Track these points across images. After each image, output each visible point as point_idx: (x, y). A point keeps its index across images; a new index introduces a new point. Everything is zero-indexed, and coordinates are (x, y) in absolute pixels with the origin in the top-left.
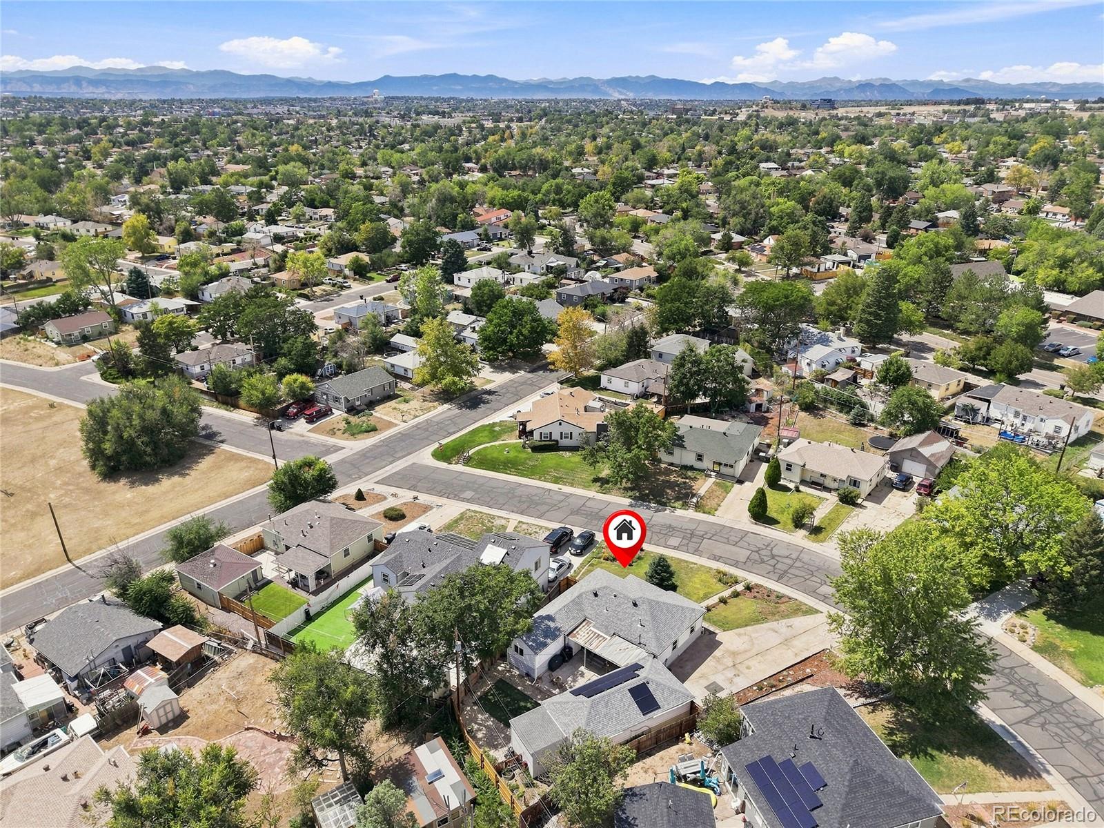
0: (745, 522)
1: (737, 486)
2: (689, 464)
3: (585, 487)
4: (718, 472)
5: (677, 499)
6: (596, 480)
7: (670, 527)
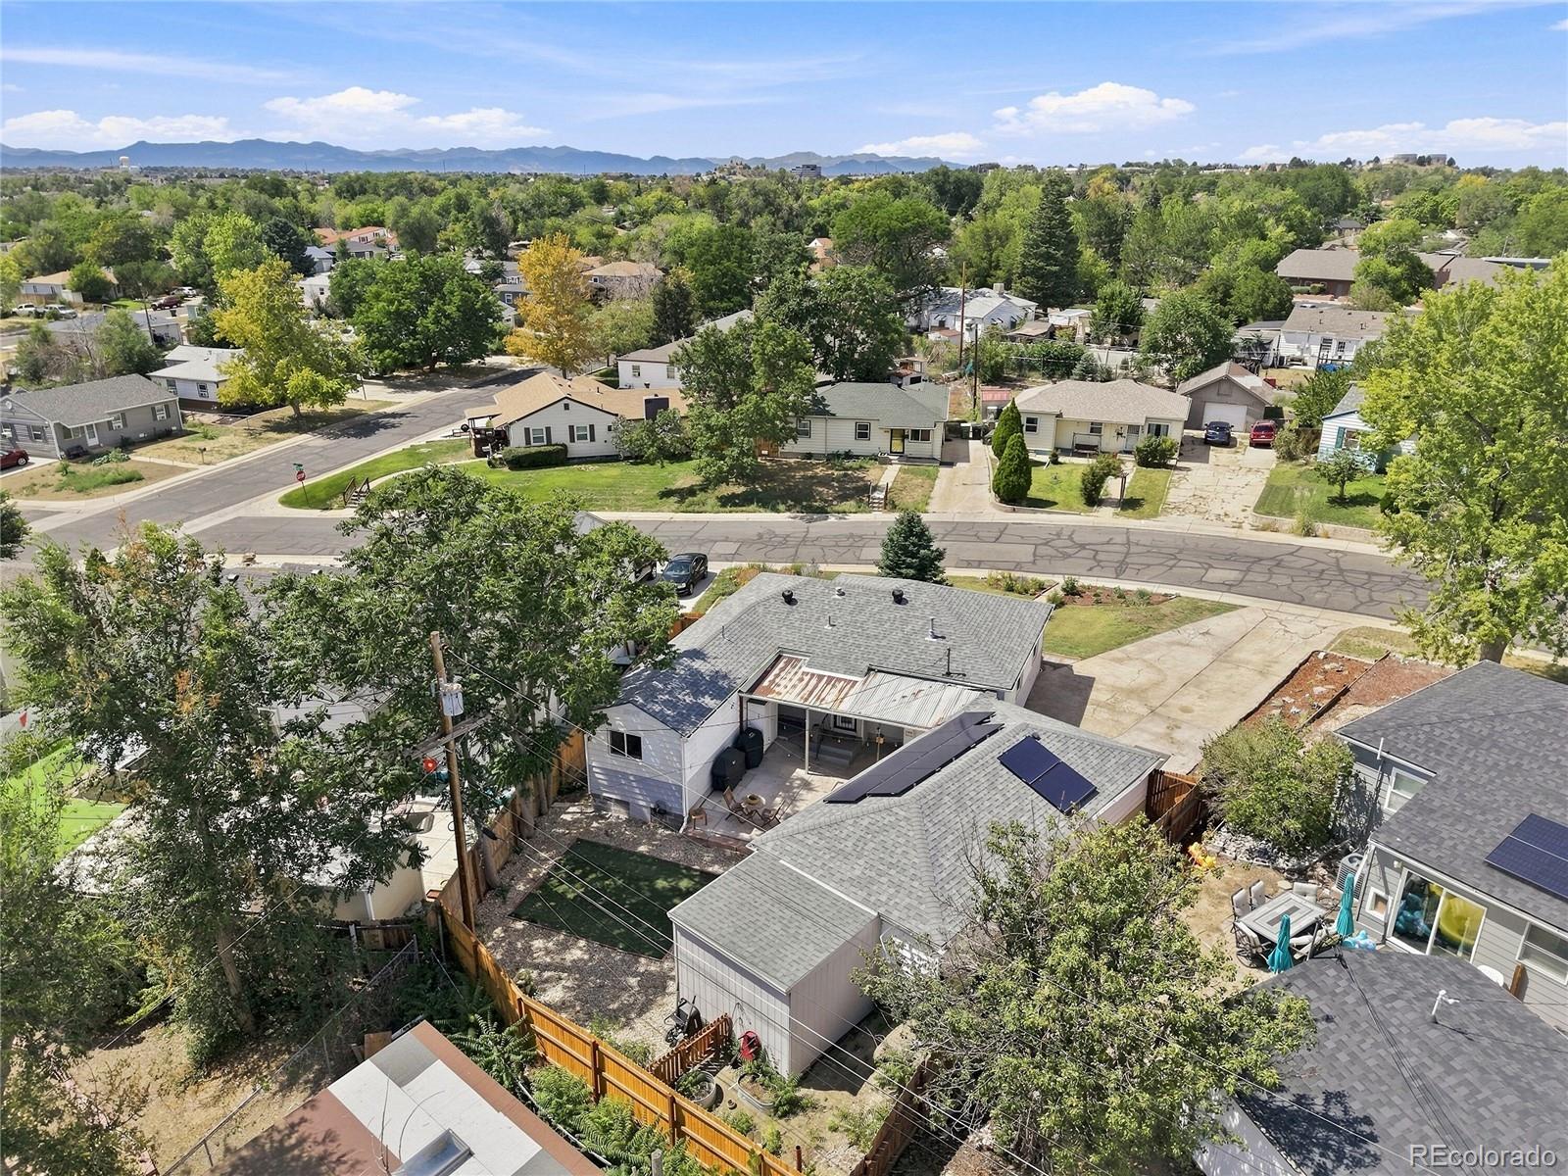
0: (994, 512)
1: (944, 471)
2: (842, 450)
3: (646, 508)
4: (901, 454)
5: (844, 498)
6: (667, 494)
7: (852, 536)
